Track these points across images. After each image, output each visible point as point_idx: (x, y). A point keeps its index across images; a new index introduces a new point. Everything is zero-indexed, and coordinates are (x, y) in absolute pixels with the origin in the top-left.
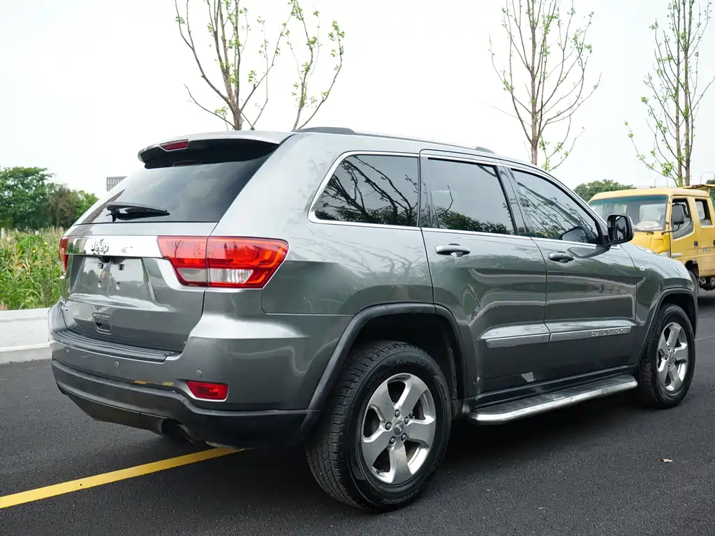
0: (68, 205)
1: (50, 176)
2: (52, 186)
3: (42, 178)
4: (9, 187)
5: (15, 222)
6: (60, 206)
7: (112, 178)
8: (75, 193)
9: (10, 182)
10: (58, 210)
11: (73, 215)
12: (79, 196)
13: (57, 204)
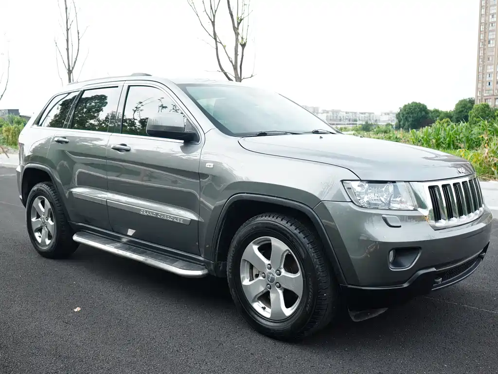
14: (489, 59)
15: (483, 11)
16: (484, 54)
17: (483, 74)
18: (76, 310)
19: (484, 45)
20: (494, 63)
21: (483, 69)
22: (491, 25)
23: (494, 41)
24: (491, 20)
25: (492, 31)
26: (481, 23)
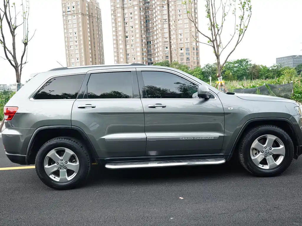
0: (256, 71)
1: (250, 61)
2: (250, 65)
3: (247, 62)
4: (236, 67)
5: (238, 78)
6: (253, 71)
7: (278, 58)
8: (259, 66)
9: (236, 65)
10: (253, 73)
11: (258, 74)
12: (261, 67)
13: (252, 71)
14: (71, 55)
15: (66, 31)
16: (69, 52)
17: (70, 63)
18: (180, 198)
19: (68, 48)
20: (74, 57)
21: (69, 61)
22: (70, 38)
23: (73, 47)
24: (70, 36)
25: (72, 41)
26: (65, 37)
